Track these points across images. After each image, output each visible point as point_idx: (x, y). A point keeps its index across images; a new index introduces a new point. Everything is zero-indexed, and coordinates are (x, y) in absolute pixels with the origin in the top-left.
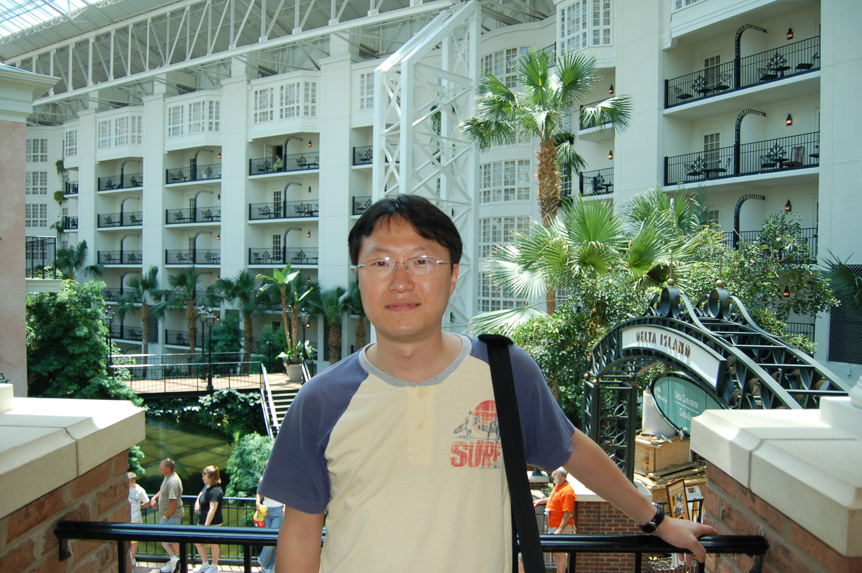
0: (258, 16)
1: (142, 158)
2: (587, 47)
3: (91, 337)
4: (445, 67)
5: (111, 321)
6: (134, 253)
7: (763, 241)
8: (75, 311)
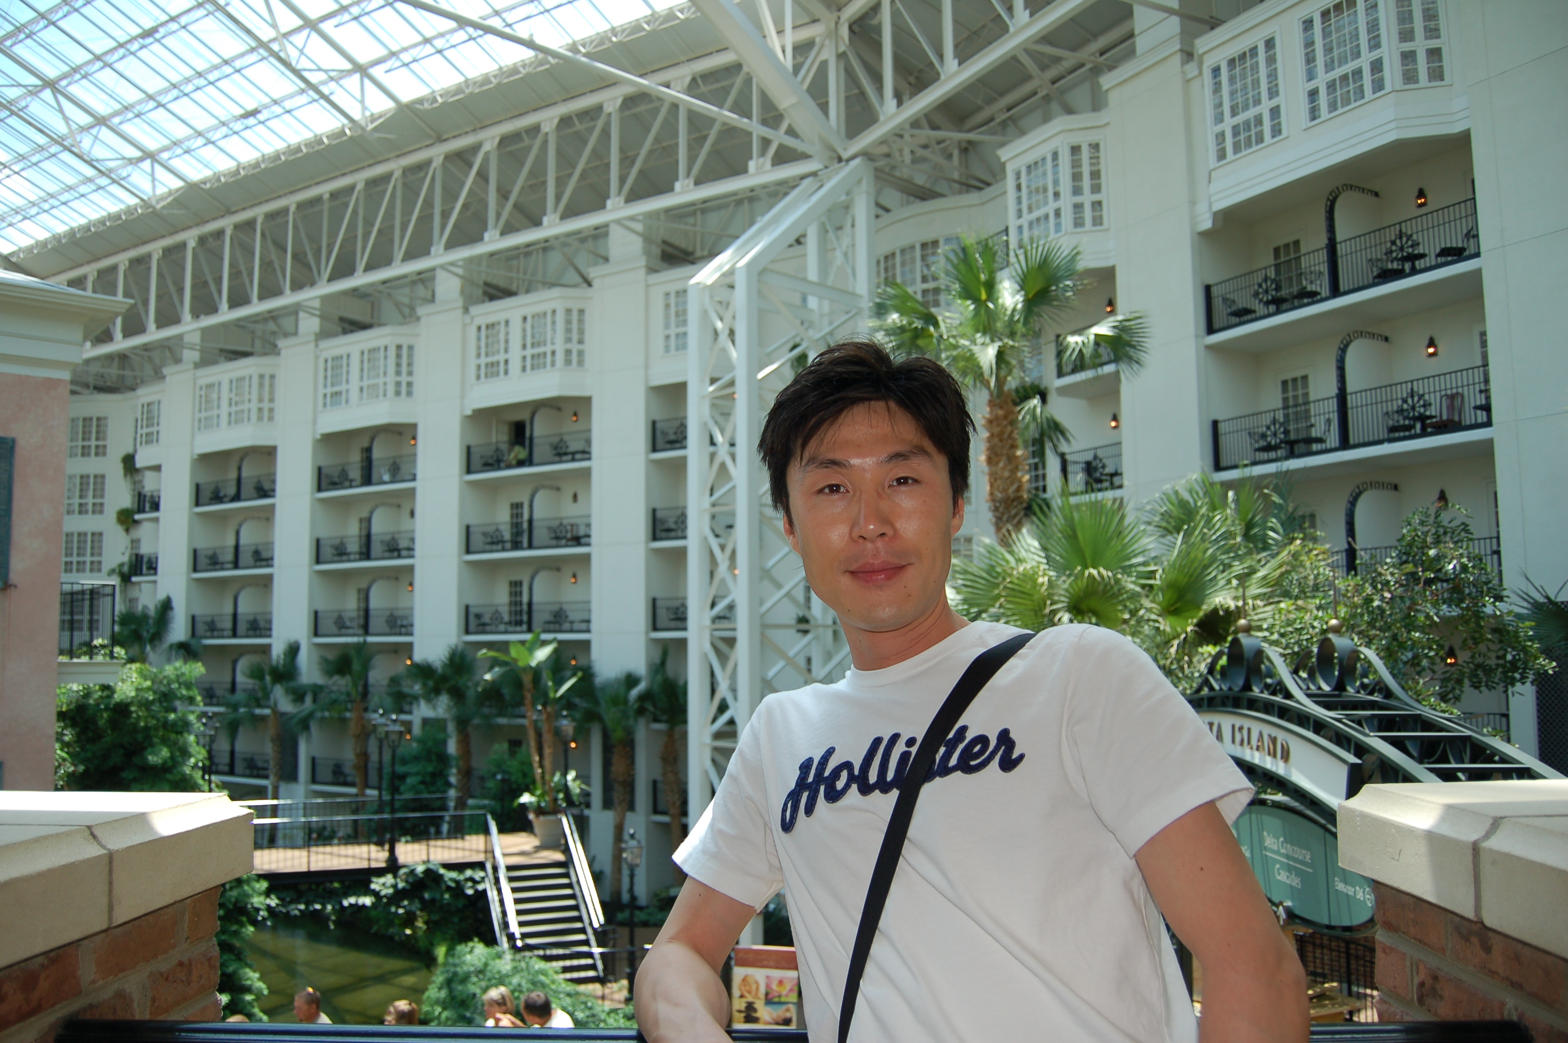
0: (483, 196)
1: (275, 448)
2: (1063, 232)
3: (174, 766)
4: (813, 274)
5: (212, 739)
6: (258, 617)
7: (1404, 558)
8: (146, 717)
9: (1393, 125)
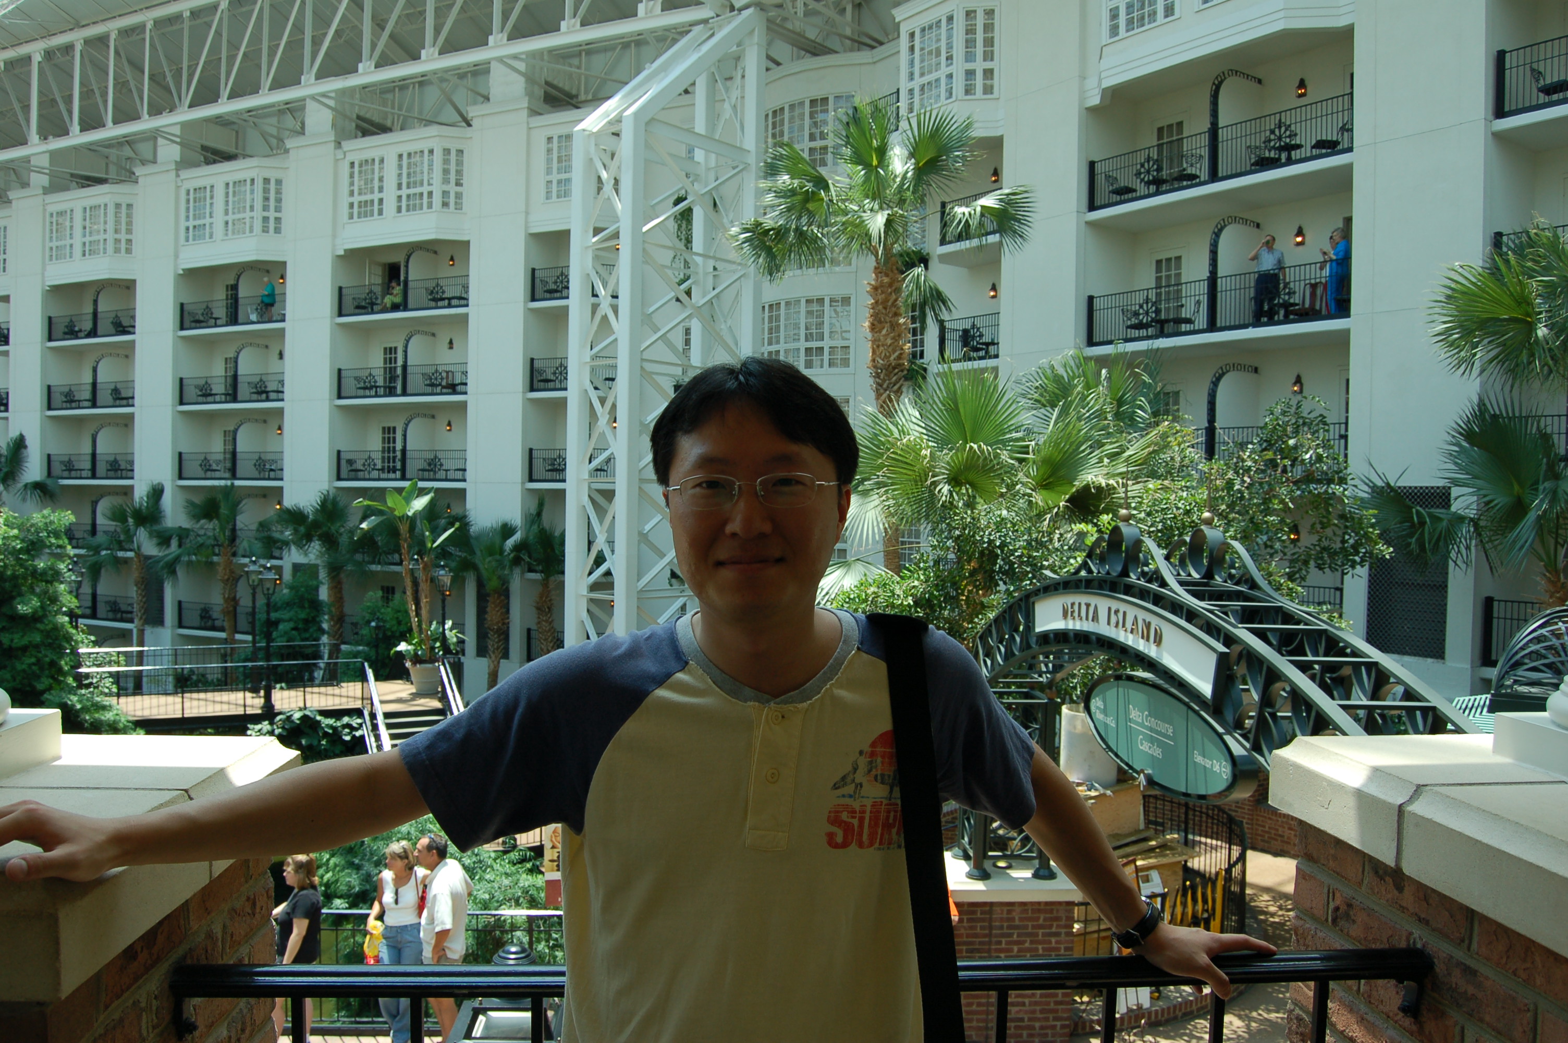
0: (356, 23)
1: (134, 281)
2: (954, 98)
3: (45, 616)
4: (700, 127)
5: (79, 584)
6: (119, 458)
7: (1265, 445)
8: (14, 566)
9: (1282, 14)
